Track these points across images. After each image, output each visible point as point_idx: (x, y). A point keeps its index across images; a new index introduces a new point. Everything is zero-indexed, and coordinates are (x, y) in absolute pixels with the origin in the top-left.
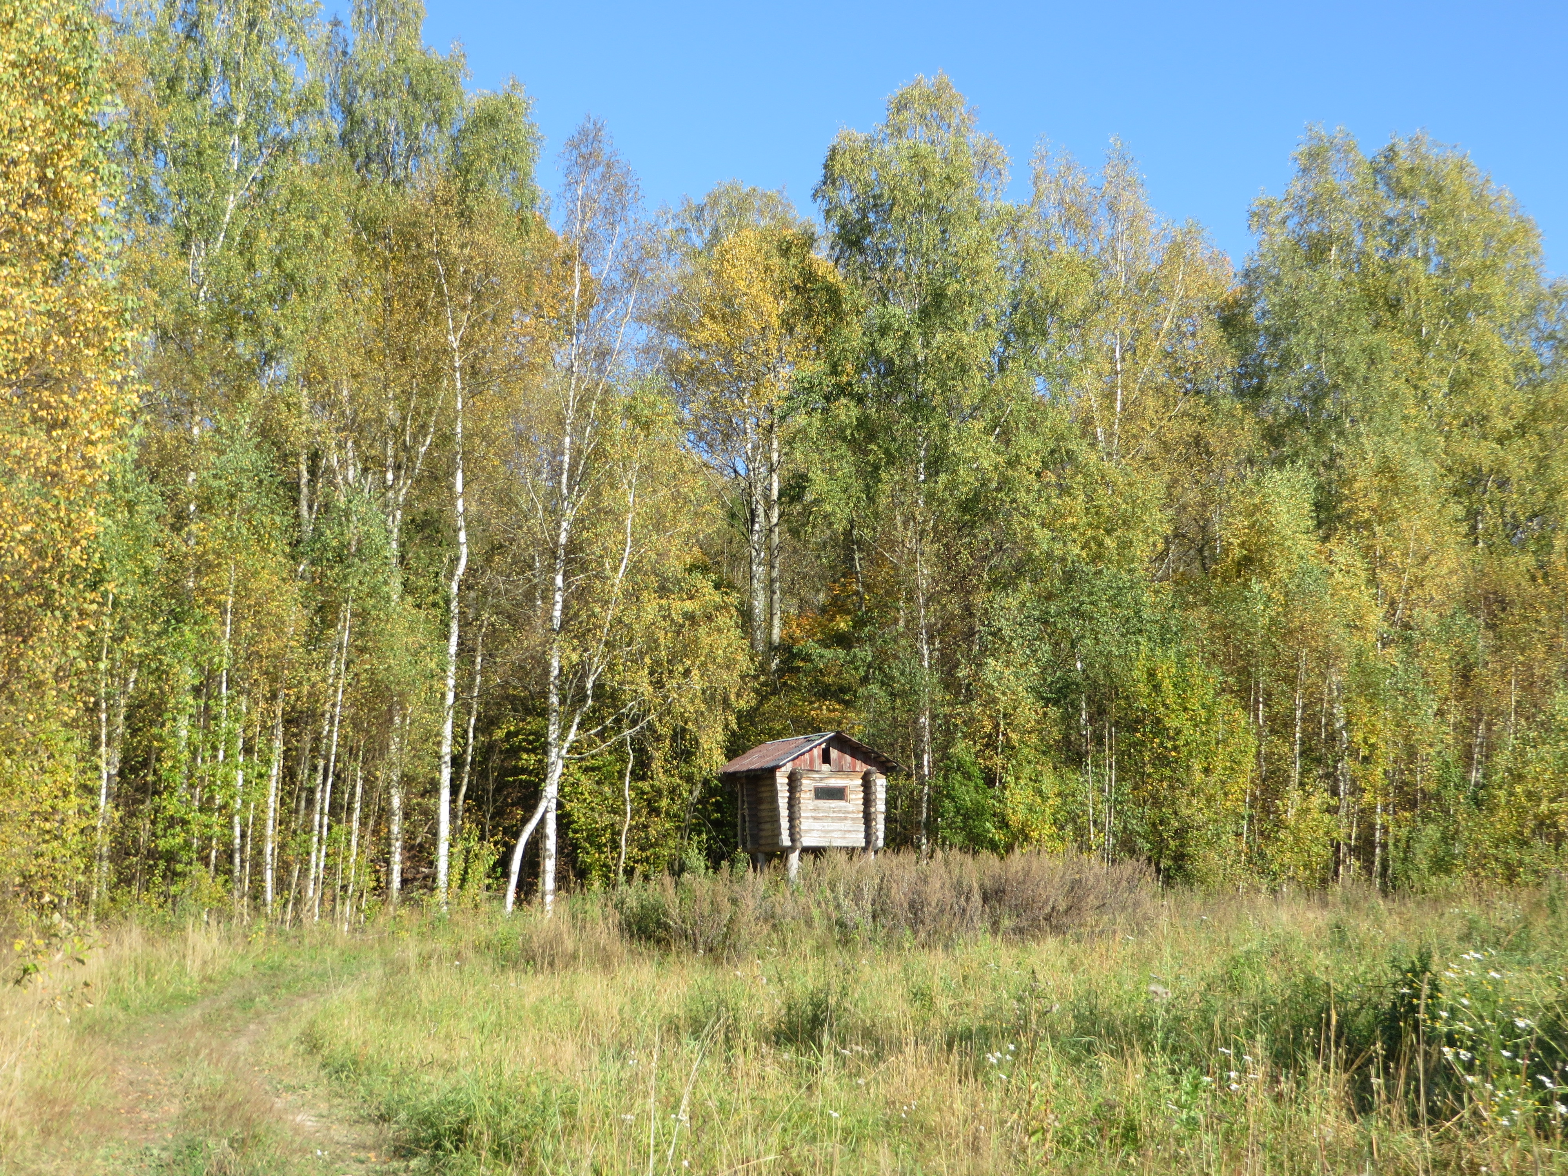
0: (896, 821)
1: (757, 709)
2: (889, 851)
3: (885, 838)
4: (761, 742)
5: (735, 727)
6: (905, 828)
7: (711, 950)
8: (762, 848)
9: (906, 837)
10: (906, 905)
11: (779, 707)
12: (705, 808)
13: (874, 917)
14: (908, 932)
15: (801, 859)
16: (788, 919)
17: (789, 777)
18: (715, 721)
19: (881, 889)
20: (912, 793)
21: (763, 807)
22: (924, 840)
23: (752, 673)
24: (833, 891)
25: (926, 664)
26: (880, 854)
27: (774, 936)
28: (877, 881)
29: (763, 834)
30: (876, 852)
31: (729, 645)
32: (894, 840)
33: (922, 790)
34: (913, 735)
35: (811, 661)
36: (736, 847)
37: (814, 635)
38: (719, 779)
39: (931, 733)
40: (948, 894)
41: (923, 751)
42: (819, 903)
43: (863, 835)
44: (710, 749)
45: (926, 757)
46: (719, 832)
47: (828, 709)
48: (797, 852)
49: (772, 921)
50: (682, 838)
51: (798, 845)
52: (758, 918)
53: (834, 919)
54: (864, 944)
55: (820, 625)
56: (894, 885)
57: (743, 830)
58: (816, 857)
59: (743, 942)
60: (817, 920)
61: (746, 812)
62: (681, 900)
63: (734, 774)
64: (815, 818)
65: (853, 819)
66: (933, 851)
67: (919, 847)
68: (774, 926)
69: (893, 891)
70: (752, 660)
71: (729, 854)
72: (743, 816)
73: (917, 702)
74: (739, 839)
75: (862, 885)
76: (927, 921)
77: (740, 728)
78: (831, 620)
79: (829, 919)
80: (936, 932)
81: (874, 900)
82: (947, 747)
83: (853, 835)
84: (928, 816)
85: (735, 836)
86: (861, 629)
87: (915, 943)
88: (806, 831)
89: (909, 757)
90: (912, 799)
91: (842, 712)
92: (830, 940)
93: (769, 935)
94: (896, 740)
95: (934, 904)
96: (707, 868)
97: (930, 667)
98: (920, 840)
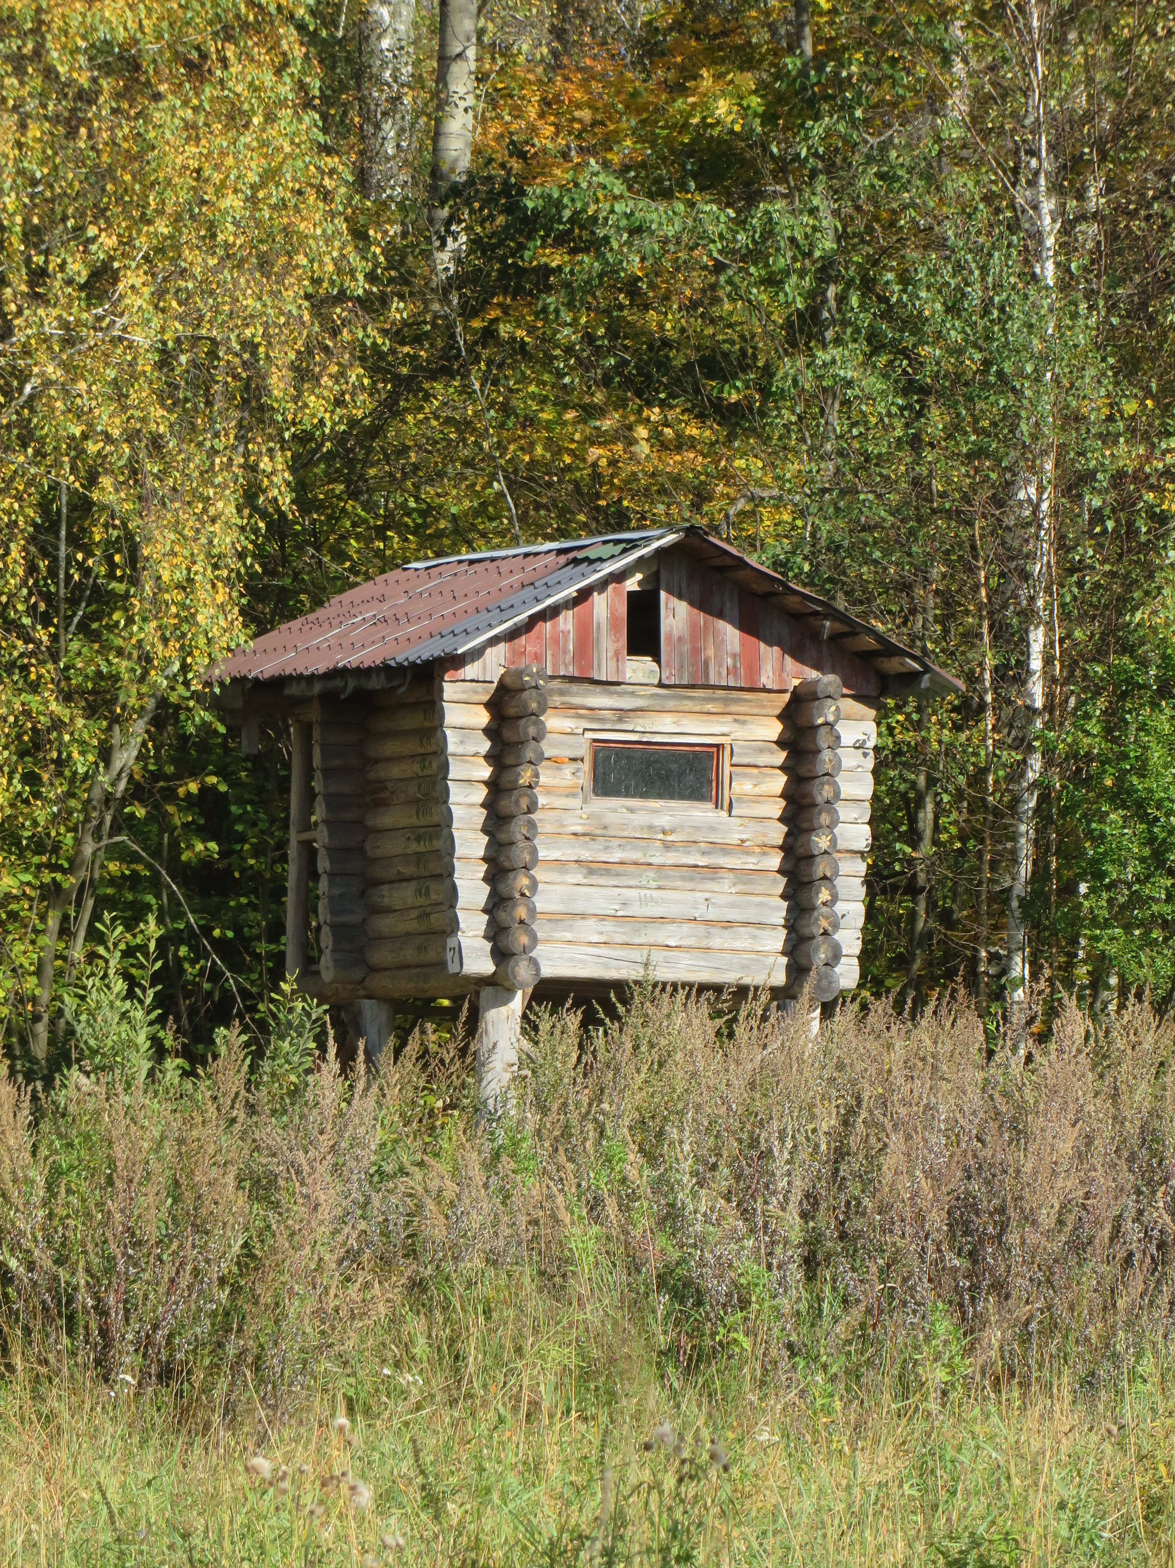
0: (912, 890)
1: (375, 431)
2: (881, 1007)
3: (866, 957)
4: (388, 564)
5: (286, 501)
6: (946, 918)
7: (166, 1374)
8: (382, 983)
9: (950, 954)
10: (937, 1220)
11: (465, 426)
12: (157, 816)
13: (810, 1263)
14: (943, 1326)
15: (530, 1026)
16: (473, 1263)
17: (494, 705)
18: (208, 476)
19: (841, 1153)
20: (978, 778)
21: (387, 819)
22: (1019, 968)
23: (359, 287)
24: (651, 1157)
25: (1049, 272)
26: (844, 1019)
27: (416, 1325)
28: (828, 1122)
29: (385, 924)
30: (828, 1010)
31: (270, 176)
32: (901, 962)
33: (1018, 771)
34: (989, 548)
35: (597, 246)
36: (277, 974)
37: (608, 143)
38: (216, 705)
39: (1062, 545)
40: (1102, 1181)
41: (1028, 615)
42: (595, 1205)
43: (777, 940)
44: (187, 585)
45: (1037, 639)
46: (213, 914)
47: (656, 436)
48: (517, 1004)
49: (409, 1268)
50: (65, 932)
51: (523, 972)
52: (352, 1256)
53: (652, 1268)
54: (769, 1366)
55: (633, 103)
56: (896, 1141)
57: (308, 907)
58: (589, 1021)
59: (290, 1348)
60: (585, 1267)
61: (321, 838)
62: (56, 1173)
63: (279, 682)
64: (592, 868)
65: (742, 875)
66: (1053, 1011)
67: (999, 995)
68: (417, 1286)
69: (890, 1162)
70: (359, 235)
71: (251, 999)
72: (309, 852)
73: (1011, 418)
74: (289, 943)
75: (768, 1137)
76: (1020, 1283)
77: (304, 503)
78: (678, 89)
79: (634, 1267)
80: (1051, 1327)
81: (811, 1198)
82: (1122, 604)
83: (742, 940)
84: (1040, 874)
85: (276, 931)
86: (795, 127)
87: (968, 1366)
88: (556, 918)
89: (971, 637)
90: (978, 805)
91: (710, 450)
92: (636, 1348)
93: (395, 1320)
94: (922, 571)
95: (1046, 1218)
96: (159, 1052)
97: (1066, 281)
98: (1002, 964)
